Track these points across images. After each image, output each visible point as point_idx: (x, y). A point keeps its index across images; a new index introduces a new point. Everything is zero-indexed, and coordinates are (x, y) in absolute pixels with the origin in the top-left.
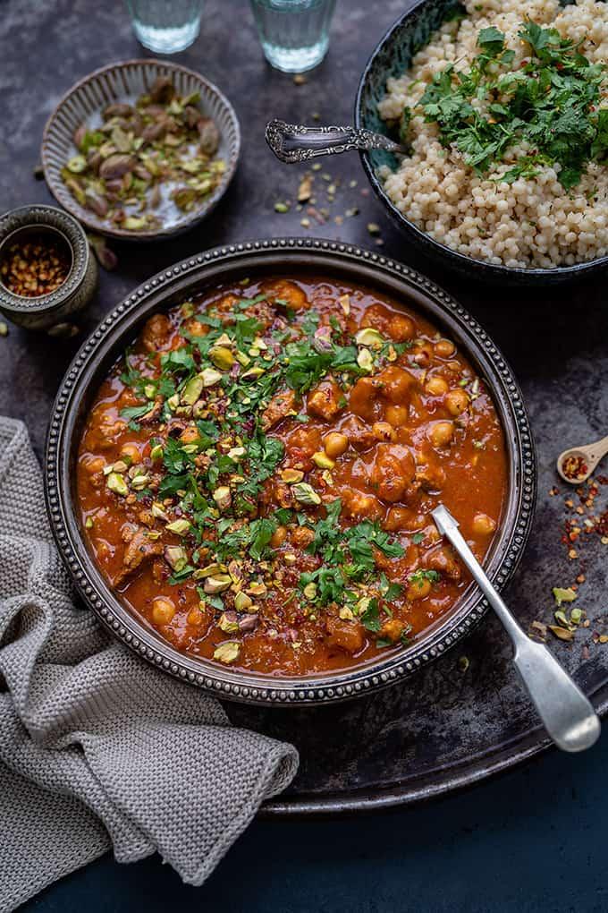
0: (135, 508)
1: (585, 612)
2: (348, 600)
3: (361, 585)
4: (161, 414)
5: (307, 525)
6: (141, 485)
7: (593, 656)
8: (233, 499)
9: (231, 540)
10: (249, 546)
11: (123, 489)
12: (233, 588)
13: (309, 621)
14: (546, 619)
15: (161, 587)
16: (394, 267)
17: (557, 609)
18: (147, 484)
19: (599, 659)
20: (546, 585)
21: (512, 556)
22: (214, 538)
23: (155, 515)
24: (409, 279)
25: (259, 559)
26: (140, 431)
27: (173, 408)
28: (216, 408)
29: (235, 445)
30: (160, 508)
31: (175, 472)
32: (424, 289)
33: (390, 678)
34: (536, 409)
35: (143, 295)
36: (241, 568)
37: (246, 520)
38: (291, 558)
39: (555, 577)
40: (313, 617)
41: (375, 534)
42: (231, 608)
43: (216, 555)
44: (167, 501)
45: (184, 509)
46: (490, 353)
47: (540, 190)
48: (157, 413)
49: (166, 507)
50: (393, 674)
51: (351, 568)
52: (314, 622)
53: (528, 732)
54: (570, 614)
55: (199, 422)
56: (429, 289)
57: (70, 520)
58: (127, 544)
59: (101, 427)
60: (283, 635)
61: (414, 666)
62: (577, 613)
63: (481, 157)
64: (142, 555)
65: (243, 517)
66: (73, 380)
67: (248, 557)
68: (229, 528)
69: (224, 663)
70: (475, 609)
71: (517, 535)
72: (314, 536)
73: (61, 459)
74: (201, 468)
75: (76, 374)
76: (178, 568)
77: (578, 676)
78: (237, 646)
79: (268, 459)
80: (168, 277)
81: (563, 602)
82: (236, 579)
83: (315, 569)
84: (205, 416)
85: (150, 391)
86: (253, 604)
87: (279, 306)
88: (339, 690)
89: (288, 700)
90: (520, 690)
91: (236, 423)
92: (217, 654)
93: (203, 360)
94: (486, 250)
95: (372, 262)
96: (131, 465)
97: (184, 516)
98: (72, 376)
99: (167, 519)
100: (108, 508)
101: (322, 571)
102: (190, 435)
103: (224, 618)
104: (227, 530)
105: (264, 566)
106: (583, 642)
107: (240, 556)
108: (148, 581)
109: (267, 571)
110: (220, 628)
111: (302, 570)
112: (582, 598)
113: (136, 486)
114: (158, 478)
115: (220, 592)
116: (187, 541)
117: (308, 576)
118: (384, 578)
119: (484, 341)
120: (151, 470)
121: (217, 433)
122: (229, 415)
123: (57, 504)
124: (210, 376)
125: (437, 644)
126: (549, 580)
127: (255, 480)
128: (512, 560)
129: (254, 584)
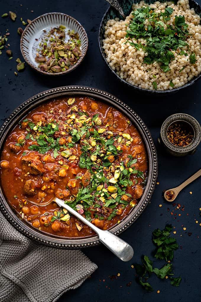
47: (135, 54)
63: (133, 33)
94: (109, 56)
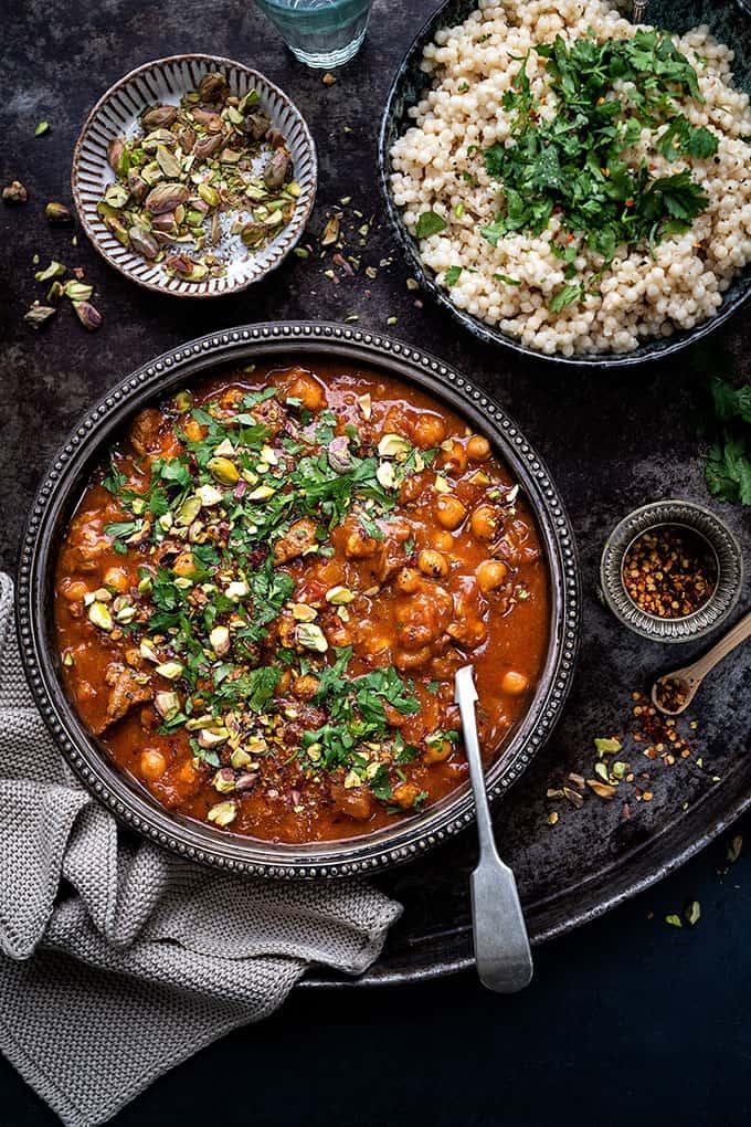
0: (120, 645)
1: (628, 766)
2: (356, 764)
3: (371, 745)
4: (151, 535)
5: (310, 674)
6: (127, 618)
7: (634, 815)
8: (232, 644)
9: (229, 691)
10: (249, 698)
11: (106, 623)
12: (230, 743)
13: (313, 783)
14: (585, 771)
15: (150, 736)
16: (429, 365)
17: (599, 760)
18: (135, 617)
19: (640, 818)
20: (588, 732)
21: (545, 723)
22: (209, 688)
23: (144, 656)
24: (447, 382)
25: (260, 713)
26: (128, 554)
27: (166, 529)
28: (217, 531)
29: (236, 578)
30: (149, 647)
31: (167, 609)
32: (464, 394)
33: (400, 856)
34: (592, 523)
35: (129, 392)
36: (240, 721)
37: (246, 668)
38: (292, 713)
39: (598, 724)
40: (317, 779)
41: (387, 686)
42: (227, 765)
43: (212, 707)
44: (157, 639)
45: (177, 649)
46: (537, 478)
48: (147, 535)
49: (156, 645)
50: (404, 852)
51: (360, 727)
52: (318, 784)
53: (555, 896)
54: (612, 768)
55: (196, 549)
56: (469, 393)
57: (46, 662)
58: (112, 688)
59: (82, 548)
60: (284, 798)
61: (428, 844)
62: (619, 767)
64: (128, 702)
65: (243, 663)
66: (47, 496)
67: (247, 709)
68: (226, 677)
69: (218, 826)
70: (500, 783)
71: (553, 698)
72: (318, 687)
73: (35, 590)
74: (196, 607)
75: (51, 489)
76: (169, 718)
77: (616, 837)
78: (233, 808)
79: (274, 598)
80: (159, 371)
81: (605, 754)
82: (233, 735)
83: (319, 727)
84: (202, 541)
85: (138, 506)
86: (253, 761)
87: (291, 407)
88: (344, 868)
89: (287, 878)
90: (550, 849)
91: (239, 554)
92: (211, 815)
93: (201, 472)
95: (403, 358)
96: (116, 595)
97: (176, 657)
98: (46, 491)
99: (157, 661)
100: (90, 644)
101: (327, 729)
102: (184, 565)
103: (219, 775)
104: (224, 679)
105: (265, 721)
106: (624, 799)
107: (239, 708)
108: (135, 728)
109: (268, 726)
110: (214, 786)
111: (306, 728)
112: (628, 749)
113: (122, 619)
114: (147, 612)
115: (217, 746)
116: (179, 686)
117: (312, 735)
118: (399, 738)
119: (531, 462)
120: (140, 601)
121: (216, 560)
122: (233, 543)
123: (30, 646)
124: (209, 495)
125: (455, 820)
126: (591, 727)
127: (258, 623)
128: (546, 727)
129: (253, 739)
